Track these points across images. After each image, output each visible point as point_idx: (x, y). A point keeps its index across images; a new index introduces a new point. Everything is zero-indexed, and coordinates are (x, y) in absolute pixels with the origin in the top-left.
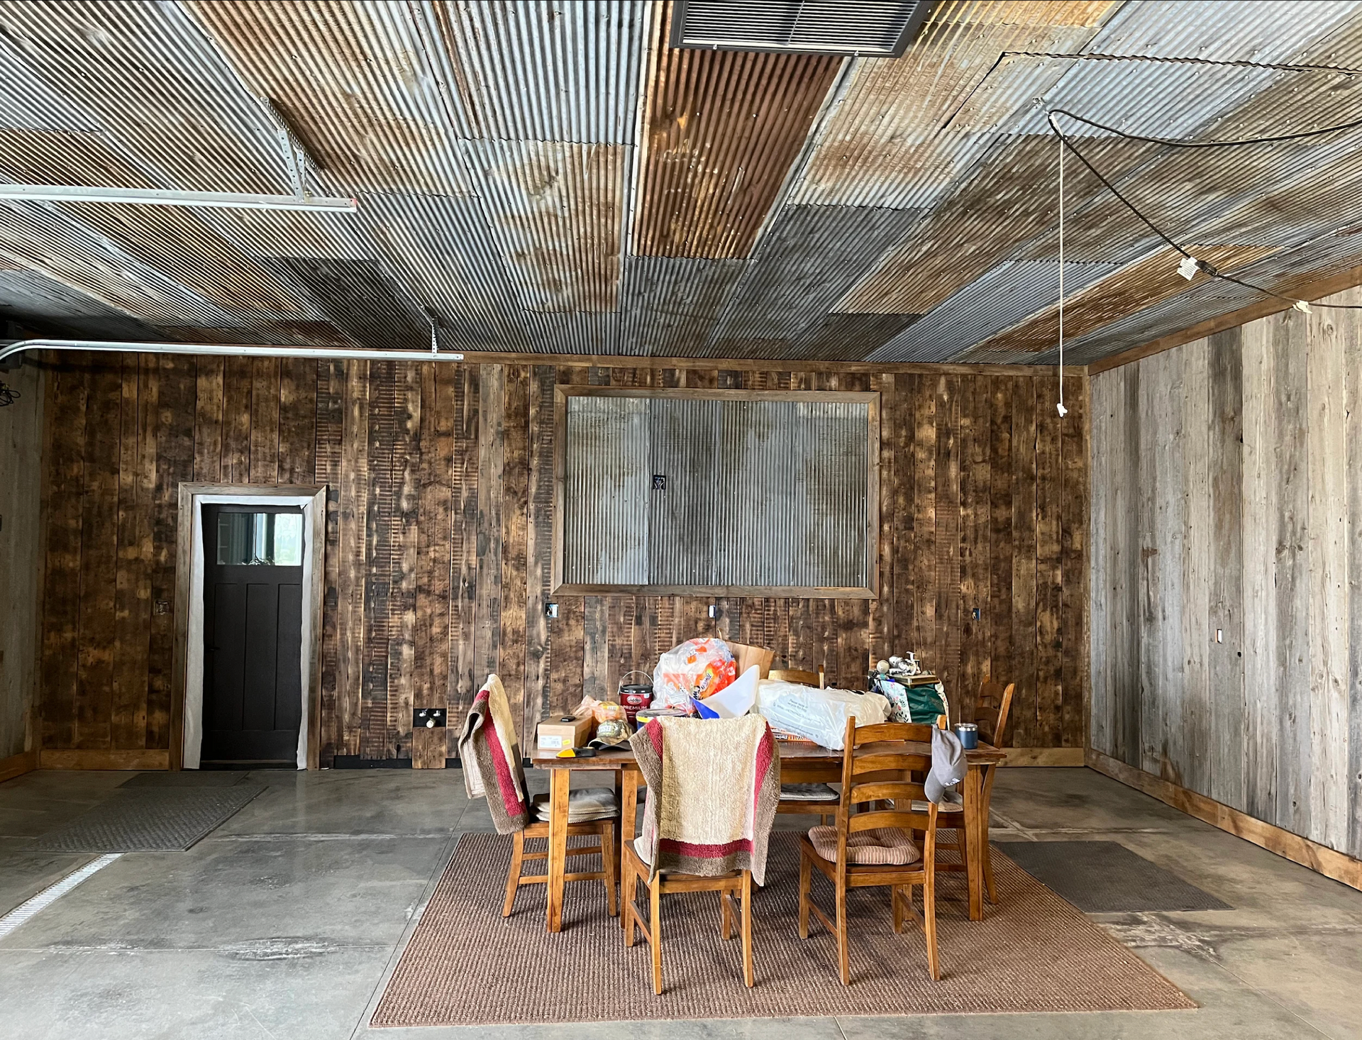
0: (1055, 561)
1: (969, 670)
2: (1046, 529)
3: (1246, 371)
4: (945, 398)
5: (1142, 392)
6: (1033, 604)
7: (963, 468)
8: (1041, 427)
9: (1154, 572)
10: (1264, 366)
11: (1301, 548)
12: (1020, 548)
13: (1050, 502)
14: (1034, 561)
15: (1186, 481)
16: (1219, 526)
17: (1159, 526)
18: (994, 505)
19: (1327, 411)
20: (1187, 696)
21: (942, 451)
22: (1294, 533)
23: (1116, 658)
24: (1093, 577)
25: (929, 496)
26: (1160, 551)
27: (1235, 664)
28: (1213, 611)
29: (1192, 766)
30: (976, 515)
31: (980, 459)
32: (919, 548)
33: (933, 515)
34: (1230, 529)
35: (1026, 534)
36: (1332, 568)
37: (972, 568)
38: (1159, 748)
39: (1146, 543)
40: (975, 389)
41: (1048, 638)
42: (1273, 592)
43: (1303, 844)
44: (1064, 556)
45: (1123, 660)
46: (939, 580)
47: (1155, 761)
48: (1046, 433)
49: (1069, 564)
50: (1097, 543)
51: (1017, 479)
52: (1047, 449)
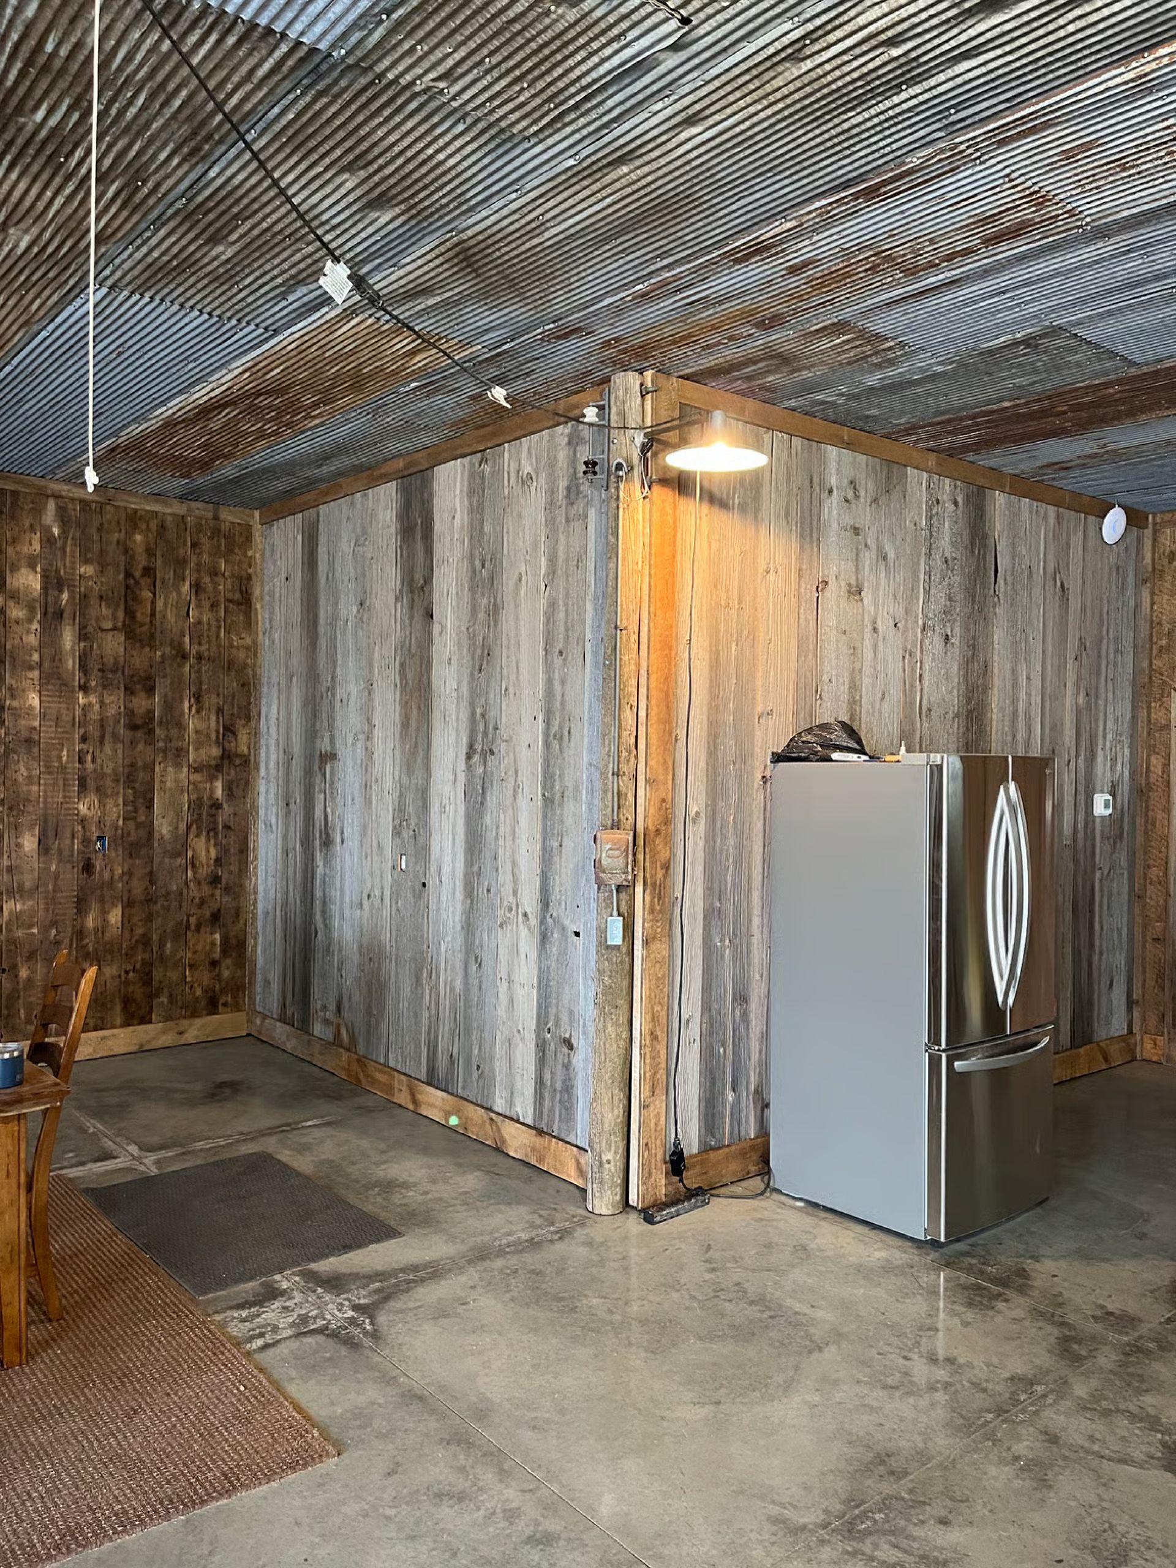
0: (216, 769)
1: (90, 922)
2: (201, 726)
3: (438, 526)
4: (56, 531)
5: (322, 549)
6: (183, 826)
7: (83, 636)
8: (197, 588)
9: (332, 783)
10: (457, 522)
11: (492, 753)
12: (165, 751)
13: (208, 691)
14: (185, 770)
15: (371, 666)
16: (405, 724)
17: (338, 723)
18: (129, 691)
19: (523, 582)
20: (365, 941)
21: (51, 610)
22: (485, 733)
23: (287, 893)
24: (262, 789)
25: (30, 675)
26: (339, 753)
27: (418, 896)
28: (397, 832)
29: (369, 1024)
30: (102, 703)
31: (108, 625)
32: (13, 751)
33: (36, 702)
34: (418, 729)
35: (174, 732)
36: (524, 777)
37: (95, 780)
38: (332, 1007)
39: (324, 745)
40: (102, 524)
41: (203, 872)
42: (462, 808)
43: (486, 1117)
44: (226, 762)
45: (294, 896)
46: (45, 798)
47: (327, 1022)
48: (203, 596)
49: (233, 773)
50: (267, 745)
51: (163, 656)
52: (205, 619)
